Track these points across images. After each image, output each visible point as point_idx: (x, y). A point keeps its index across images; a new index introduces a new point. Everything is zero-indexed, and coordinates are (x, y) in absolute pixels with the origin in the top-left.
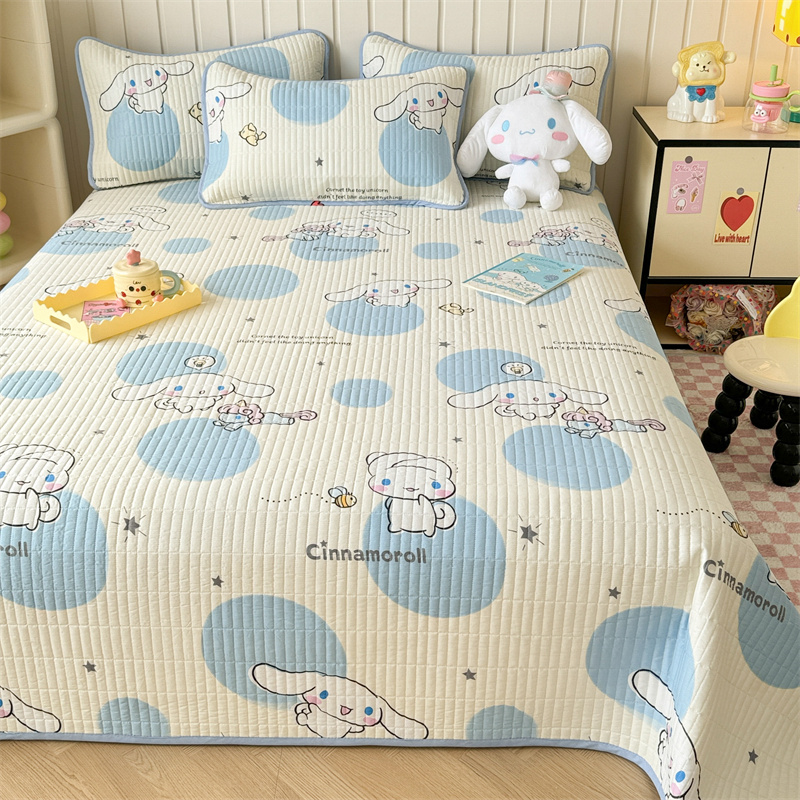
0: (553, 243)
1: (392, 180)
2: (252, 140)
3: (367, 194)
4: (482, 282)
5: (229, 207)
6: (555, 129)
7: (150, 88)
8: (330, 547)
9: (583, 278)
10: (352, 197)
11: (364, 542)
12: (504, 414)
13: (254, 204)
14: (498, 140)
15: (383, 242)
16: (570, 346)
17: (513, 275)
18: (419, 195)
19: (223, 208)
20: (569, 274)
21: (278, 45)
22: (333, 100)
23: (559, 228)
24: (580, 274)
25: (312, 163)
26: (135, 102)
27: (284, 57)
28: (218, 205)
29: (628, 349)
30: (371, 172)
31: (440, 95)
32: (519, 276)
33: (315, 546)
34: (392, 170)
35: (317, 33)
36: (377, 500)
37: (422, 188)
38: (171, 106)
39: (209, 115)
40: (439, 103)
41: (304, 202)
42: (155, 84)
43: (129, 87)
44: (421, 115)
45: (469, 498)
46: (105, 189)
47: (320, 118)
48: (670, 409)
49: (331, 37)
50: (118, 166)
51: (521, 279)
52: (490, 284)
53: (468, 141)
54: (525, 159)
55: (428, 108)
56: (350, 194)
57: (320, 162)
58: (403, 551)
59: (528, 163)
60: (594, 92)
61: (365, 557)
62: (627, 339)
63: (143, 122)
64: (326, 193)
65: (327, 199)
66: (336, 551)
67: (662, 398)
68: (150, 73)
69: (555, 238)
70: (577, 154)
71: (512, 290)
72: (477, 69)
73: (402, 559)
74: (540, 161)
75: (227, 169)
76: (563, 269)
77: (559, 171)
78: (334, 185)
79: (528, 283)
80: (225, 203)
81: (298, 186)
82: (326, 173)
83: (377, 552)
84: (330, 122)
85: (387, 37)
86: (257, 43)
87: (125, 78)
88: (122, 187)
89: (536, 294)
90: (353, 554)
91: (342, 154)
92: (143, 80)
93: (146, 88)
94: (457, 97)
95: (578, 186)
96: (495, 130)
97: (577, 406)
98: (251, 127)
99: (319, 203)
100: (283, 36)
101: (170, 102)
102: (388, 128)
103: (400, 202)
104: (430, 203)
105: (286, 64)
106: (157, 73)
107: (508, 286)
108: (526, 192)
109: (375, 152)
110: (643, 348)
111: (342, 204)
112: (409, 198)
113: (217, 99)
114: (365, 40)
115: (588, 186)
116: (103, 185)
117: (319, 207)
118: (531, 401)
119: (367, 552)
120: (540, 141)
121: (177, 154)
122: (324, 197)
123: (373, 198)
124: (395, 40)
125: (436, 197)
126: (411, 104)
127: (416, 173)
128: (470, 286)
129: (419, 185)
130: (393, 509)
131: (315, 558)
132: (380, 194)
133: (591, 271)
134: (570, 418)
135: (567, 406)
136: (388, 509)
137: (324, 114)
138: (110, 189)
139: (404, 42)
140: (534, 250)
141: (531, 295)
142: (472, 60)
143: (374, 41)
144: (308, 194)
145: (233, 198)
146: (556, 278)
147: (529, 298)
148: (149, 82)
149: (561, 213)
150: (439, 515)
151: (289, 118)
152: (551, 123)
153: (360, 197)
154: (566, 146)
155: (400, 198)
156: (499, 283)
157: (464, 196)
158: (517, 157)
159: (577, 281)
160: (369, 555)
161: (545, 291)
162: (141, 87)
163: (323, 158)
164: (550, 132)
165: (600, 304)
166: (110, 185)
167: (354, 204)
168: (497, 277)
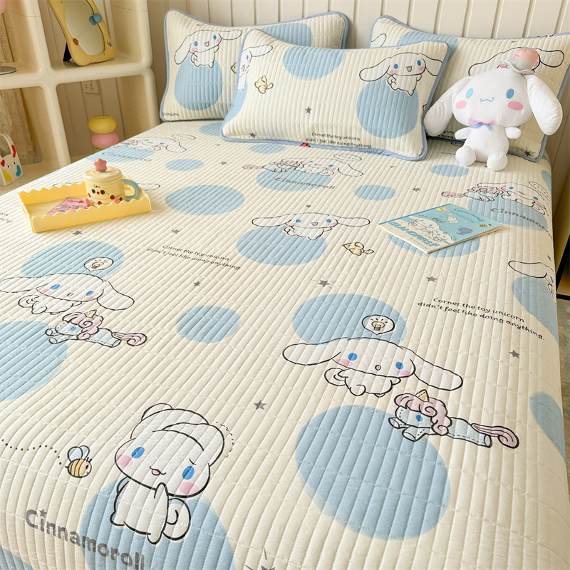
0: (484, 198)
1: (363, 130)
2: (262, 89)
3: (344, 141)
4: (397, 226)
5: (240, 141)
6: (514, 99)
7: (208, 48)
8: (48, 519)
9: (497, 236)
10: (333, 142)
11: (82, 526)
12: (332, 380)
13: (259, 141)
14: (461, 105)
15: (335, 180)
16: (450, 306)
17: (428, 222)
18: (385, 145)
19: (234, 141)
20: (485, 229)
21: (308, 22)
22: (330, 61)
23: (495, 186)
24: (495, 231)
25: (303, 110)
26: (196, 58)
27: (310, 31)
28: (232, 139)
29: (514, 321)
30: (347, 121)
31: (419, 63)
32: (434, 224)
33: (35, 513)
34: (364, 122)
35: (340, 14)
36: (114, 476)
37: (388, 140)
38: (219, 63)
39: (241, 70)
40: (416, 69)
41: (296, 143)
42: (211, 46)
43: (193, 46)
44: (398, 78)
45: (214, 506)
46: (169, 121)
47: (316, 75)
48: (535, 414)
49: (351, 18)
50: (179, 105)
51: (436, 226)
52: (403, 229)
53: (436, 104)
54: (481, 124)
55: (406, 72)
56: (330, 139)
57: (309, 110)
58: (121, 551)
59: (484, 127)
60: (560, 74)
61: (81, 542)
62: (517, 309)
63: (198, 73)
64: (312, 137)
65: (313, 142)
66: (54, 526)
67: (530, 394)
68: (209, 37)
69: (488, 195)
70: (529, 124)
71: (420, 237)
72: (459, 47)
73: (118, 558)
74: (494, 127)
75: (241, 110)
76: (481, 223)
77: (510, 137)
78: (318, 131)
79: (440, 232)
80: (238, 137)
81: (290, 128)
82: (312, 119)
83: (94, 543)
84: (323, 78)
85: (394, 20)
86: (295, 21)
87: (191, 40)
88: (181, 121)
89: (443, 244)
90: (69, 536)
91: (327, 104)
92: (204, 42)
93: (204, 48)
94: (435, 68)
95: (528, 154)
96: (461, 97)
97: (421, 386)
98: (264, 79)
99: (307, 145)
100: (315, 16)
101: (219, 60)
102: (368, 86)
103: (369, 150)
104: (393, 153)
105: (310, 36)
106: (215, 37)
107: (419, 233)
108: (477, 153)
109: (353, 106)
110: (532, 322)
111: (324, 147)
112: (377, 147)
113: (247, 57)
114: (376, 21)
115: (536, 155)
116: (168, 118)
117: (306, 148)
118: (371, 369)
119: (84, 538)
120: (497, 109)
121: (219, 99)
122: (311, 140)
123: (348, 144)
124: (400, 23)
125: (398, 148)
126: (392, 68)
127: (384, 126)
128: (383, 229)
129: (385, 137)
130: (124, 495)
131: (33, 526)
132: (353, 141)
133: (509, 229)
134: (403, 403)
135: (409, 386)
136: (119, 493)
137: (320, 72)
138: (173, 121)
139: (408, 25)
140: (463, 203)
141: (436, 245)
142: (457, 40)
143: (383, 22)
144: (298, 136)
145: (244, 134)
146: (470, 231)
147: (434, 248)
148: (207, 44)
149: (503, 174)
150: (172, 519)
151: (293, 74)
152: (510, 94)
153: (338, 143)
154: (520, 116)
155: (370, 147)
156: (411, 228)
157: (423, 150)
158: (475, 121)
159: (490, 238)
160: (86, 542)
161: (452, 242)
162: (201, 47)
163: (312, 108)
164: (507, 101)
165: (503, 263)
166: (173, 118)
167: (333, 148)
168: (413, 223)
